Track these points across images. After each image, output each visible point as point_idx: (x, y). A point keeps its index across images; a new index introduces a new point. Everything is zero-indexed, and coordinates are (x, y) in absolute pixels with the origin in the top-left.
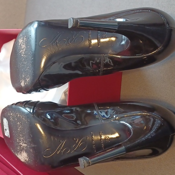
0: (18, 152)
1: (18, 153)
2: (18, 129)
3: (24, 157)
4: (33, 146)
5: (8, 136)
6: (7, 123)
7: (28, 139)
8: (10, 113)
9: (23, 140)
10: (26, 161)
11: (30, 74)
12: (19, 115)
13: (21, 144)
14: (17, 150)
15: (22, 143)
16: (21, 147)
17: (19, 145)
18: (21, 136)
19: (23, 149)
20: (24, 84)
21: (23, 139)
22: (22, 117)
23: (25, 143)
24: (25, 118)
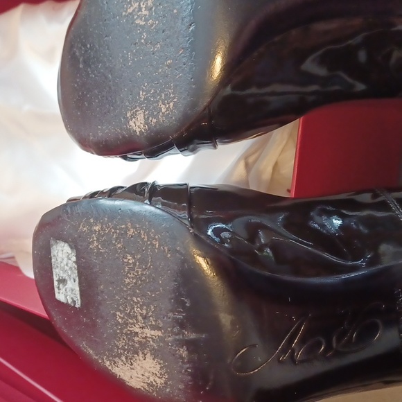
0: (119, 356)
1: (116, 359)
2: (127, 280)
3: (147, 374)
4: (193, 336)
5: (74, 302)
6: (74, 259)
7: (171, 315)
8: (91, 225)
9: (145, 317)
10: (153, 386)
11: (176, 86)
12: (132, 230)
13: (137, 329)
14: (111, 350)
15: (143, 328)
16: (136, 339)
17: (126, 334)
18: (138, 302)
19: (143, 345)
20: (147, 123)
21: (144, 312)
22: (148, 235)
23: (154, 328)
24: (160, 240)
